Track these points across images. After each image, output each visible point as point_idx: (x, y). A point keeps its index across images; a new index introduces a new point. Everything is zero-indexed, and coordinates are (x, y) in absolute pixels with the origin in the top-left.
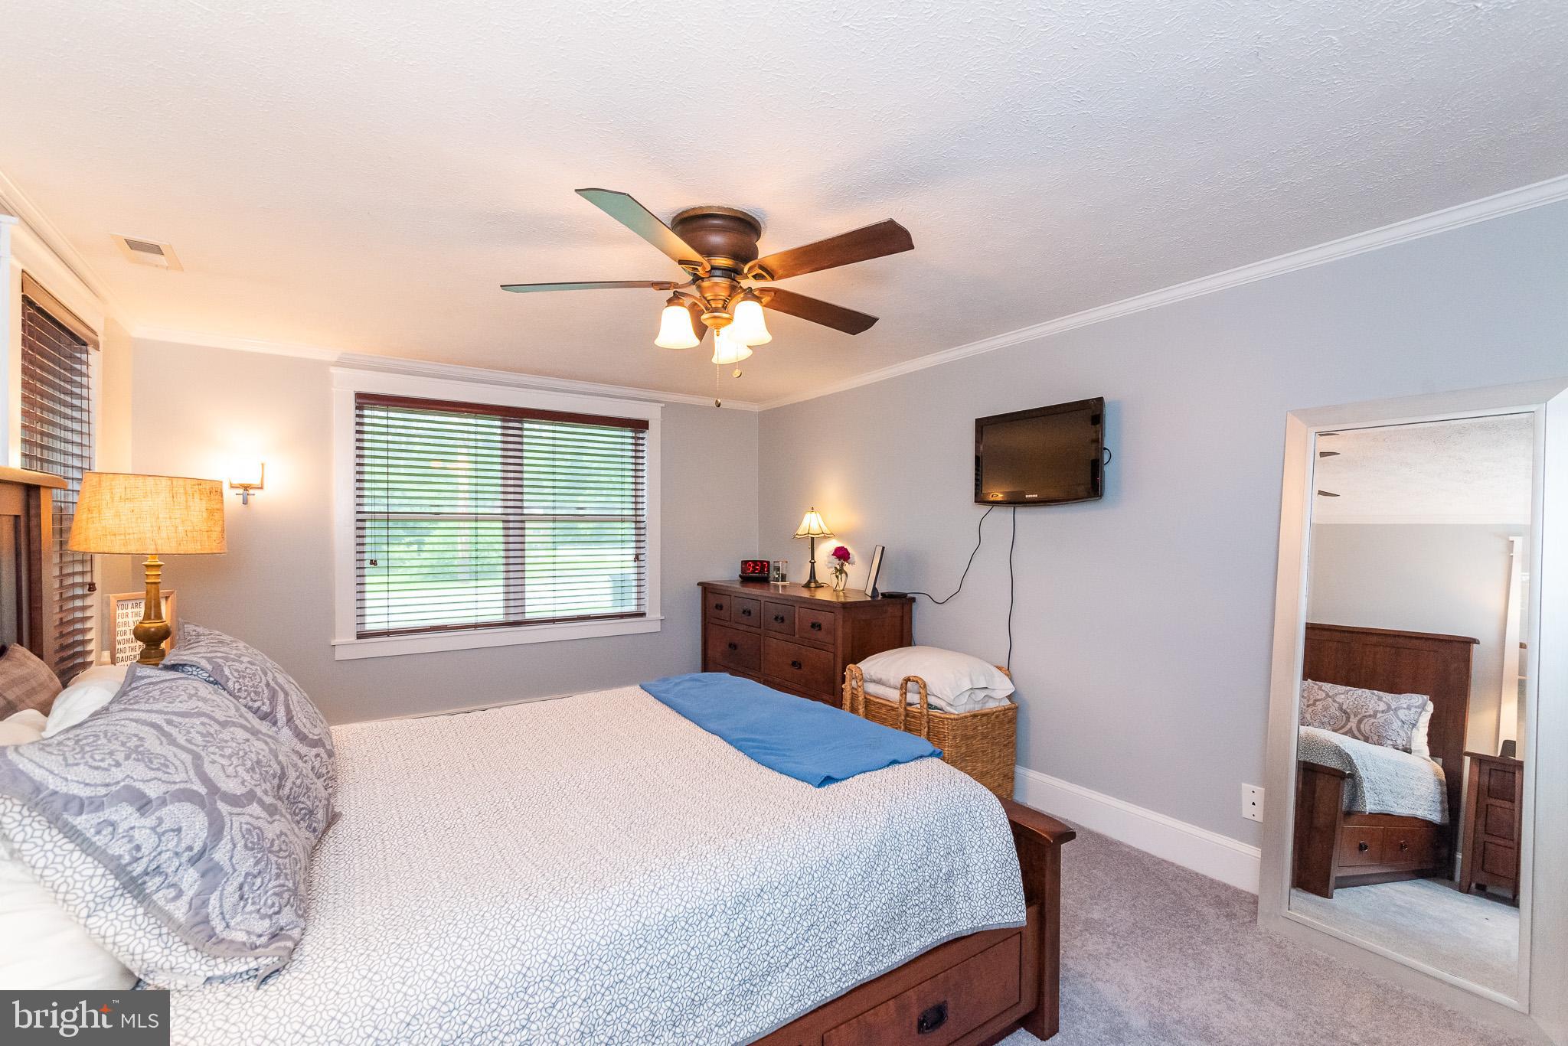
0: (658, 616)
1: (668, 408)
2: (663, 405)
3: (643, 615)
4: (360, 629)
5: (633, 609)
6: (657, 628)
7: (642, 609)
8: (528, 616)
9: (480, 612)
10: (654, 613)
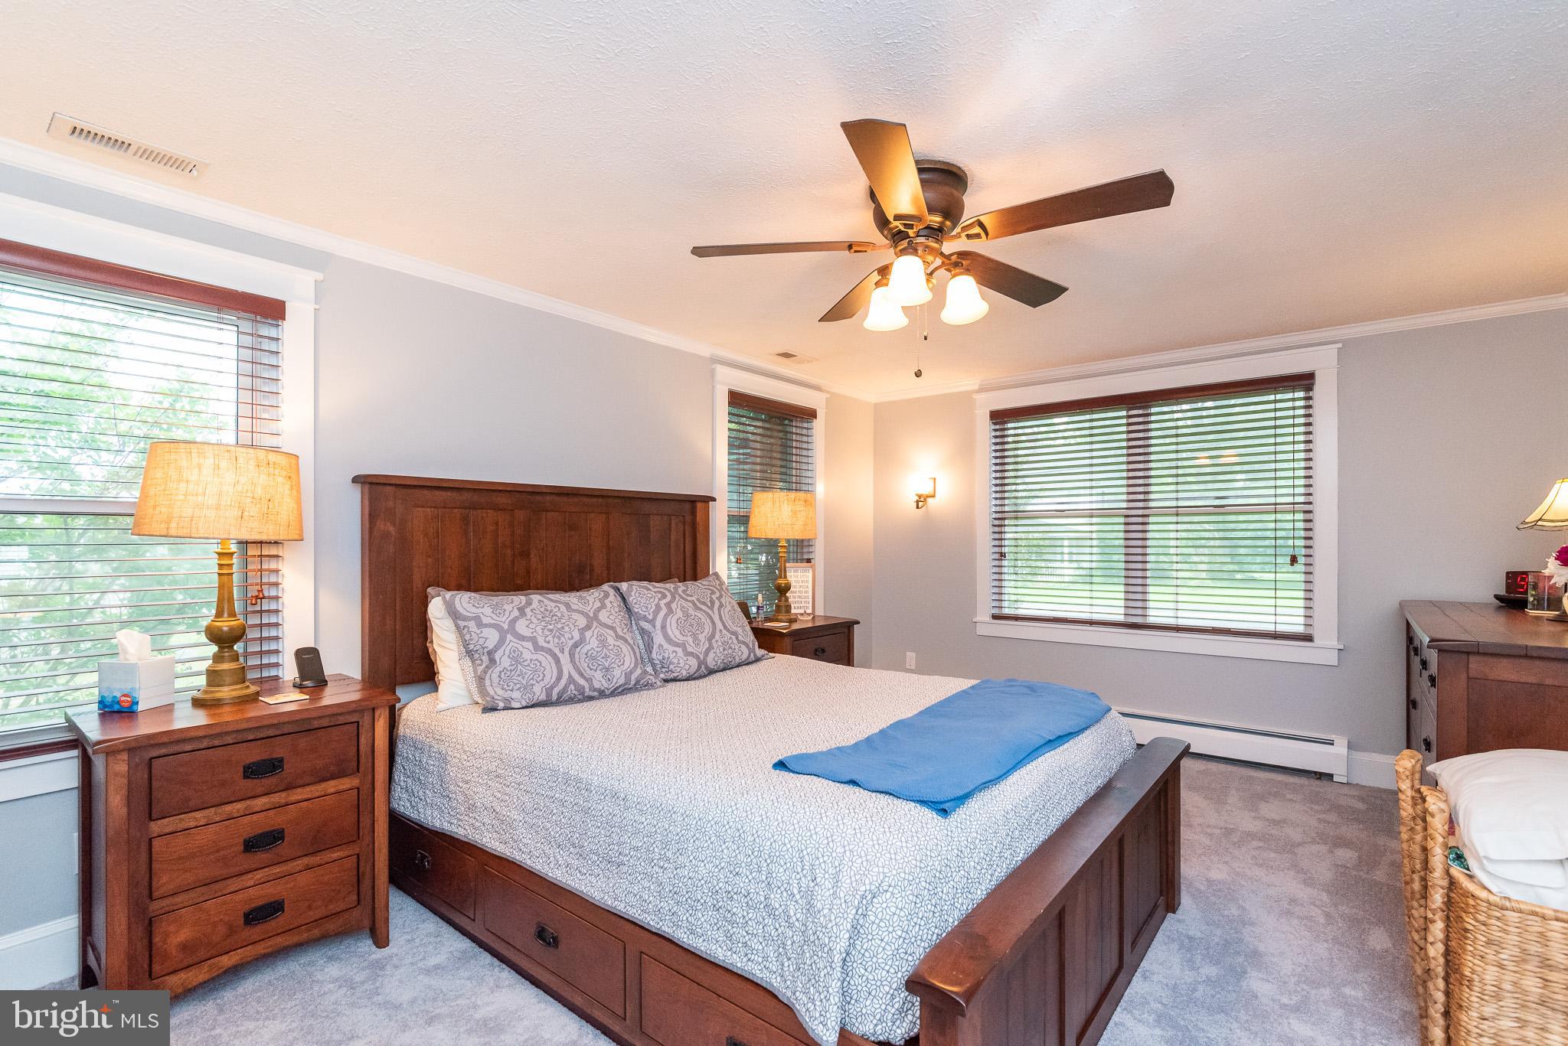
0: (1334, 643)
1: (1348, 350)
2: (1340, 345)
3: (1308, 638)
4: (996, 611)
5: (1300, 629)
6: (1332, 659)
7: (1309, 631)
8: (1151, 620)
9: (1095, 609)
10: (1327, 641)
